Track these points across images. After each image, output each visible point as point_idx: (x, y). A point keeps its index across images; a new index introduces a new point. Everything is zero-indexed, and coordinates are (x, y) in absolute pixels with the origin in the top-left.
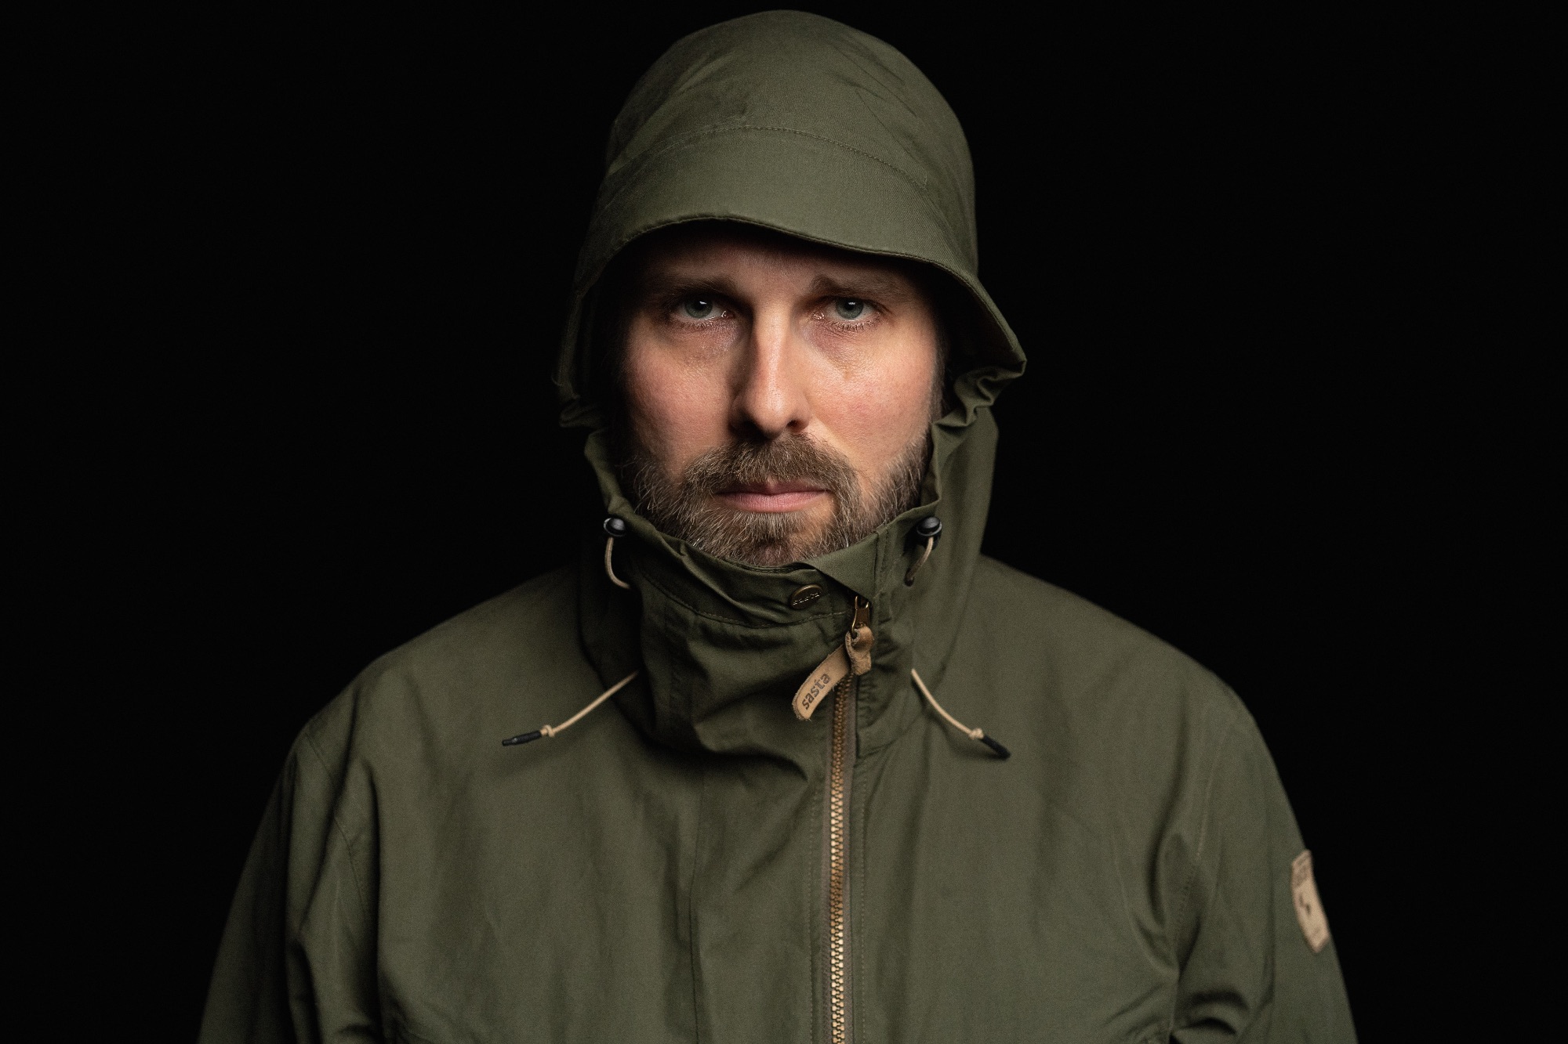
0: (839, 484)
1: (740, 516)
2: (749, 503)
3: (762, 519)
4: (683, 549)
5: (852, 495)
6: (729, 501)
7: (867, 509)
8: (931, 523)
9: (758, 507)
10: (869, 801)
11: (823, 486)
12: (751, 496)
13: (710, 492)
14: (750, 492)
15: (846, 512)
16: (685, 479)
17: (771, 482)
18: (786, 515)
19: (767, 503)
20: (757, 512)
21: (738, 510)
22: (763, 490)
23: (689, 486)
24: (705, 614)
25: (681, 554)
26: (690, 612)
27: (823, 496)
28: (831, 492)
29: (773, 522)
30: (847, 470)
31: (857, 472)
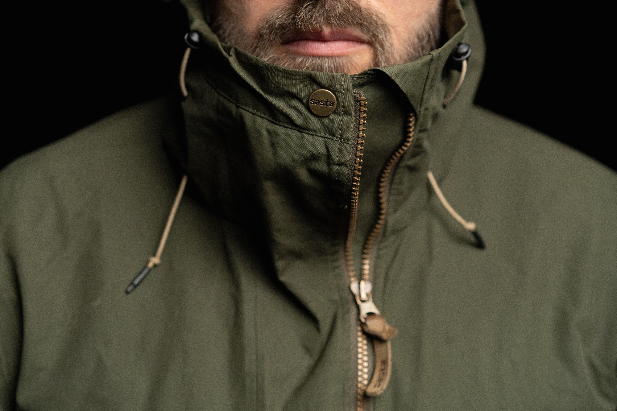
0: (377, 36)
1: (300, 60)
2: (308, 49)
3: (319, 61)
4: (232, 52)
5: (387, 44)
6: (293, 48)
7: (398, 58)
8: (464, 49)
9: (315, 52)
10: (388, 269)
11: (365, 37)
12: (310, 43)
13: (279, 40)
14: (308, 40)
15: (382, 59)
16: (259, 30)
17: (326, 30)
18: (337, 59)
19: (322, 48)
20: (314, 56)
21: (299, 54)
22: (320, 38)
23: (261, 36)
24: (243, 107)
25: (230, 56)
26: (234, 106)
27: (365, 47)
28: (370, 44)
29: (327, 64)
30: (384, 26)
31: (391, 28)
